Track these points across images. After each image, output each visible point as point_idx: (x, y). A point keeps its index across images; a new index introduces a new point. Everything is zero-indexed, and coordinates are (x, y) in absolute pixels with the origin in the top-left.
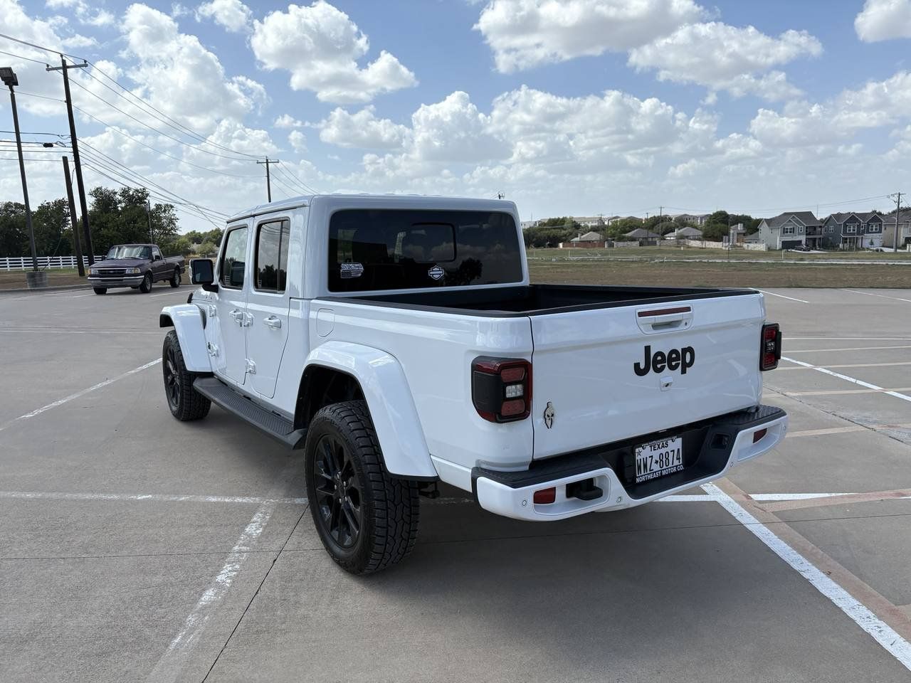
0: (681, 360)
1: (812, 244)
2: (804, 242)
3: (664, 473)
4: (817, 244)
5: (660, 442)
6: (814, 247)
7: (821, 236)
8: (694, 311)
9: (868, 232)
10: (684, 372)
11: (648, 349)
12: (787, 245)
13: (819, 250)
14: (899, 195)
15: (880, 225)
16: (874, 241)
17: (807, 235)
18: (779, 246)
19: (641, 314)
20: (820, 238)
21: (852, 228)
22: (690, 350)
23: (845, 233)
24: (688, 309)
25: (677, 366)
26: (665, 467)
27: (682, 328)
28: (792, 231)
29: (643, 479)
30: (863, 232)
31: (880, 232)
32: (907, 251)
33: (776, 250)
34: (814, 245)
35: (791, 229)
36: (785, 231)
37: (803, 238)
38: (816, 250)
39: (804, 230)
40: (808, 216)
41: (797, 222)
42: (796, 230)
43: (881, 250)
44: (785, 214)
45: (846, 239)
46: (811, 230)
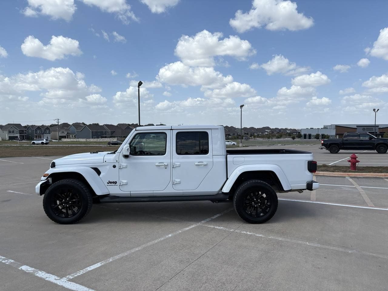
1: (22, 138)
2: (19, 137)
4: (24, 138)
6: (23, 139)
7: (26, 135)
9: (45, 134)
12: (11, 138)
13: (26, 140)
14: (58, 119)
15: (50, 131)
16: (49, 137)
17: (20, 134)
18: (7, 138)
20: (26, 136)
21: (38, 132)
23: (36, 133)
28: (13, 132)
30: (43, 134)
31: (50, 134)
32: (62, 141)
33: (6, 140)
34: (23, 138)
35: (12, 131)
36: (10, 132)
37: (18, 135)
38: (24, 140)
39: (18, 132)
40: (19, 125)
41: (15, 128)
42: (15, 131)
43: (52, 141)
44: (9, 124)
45: (37, 136)
46: (21, 132)
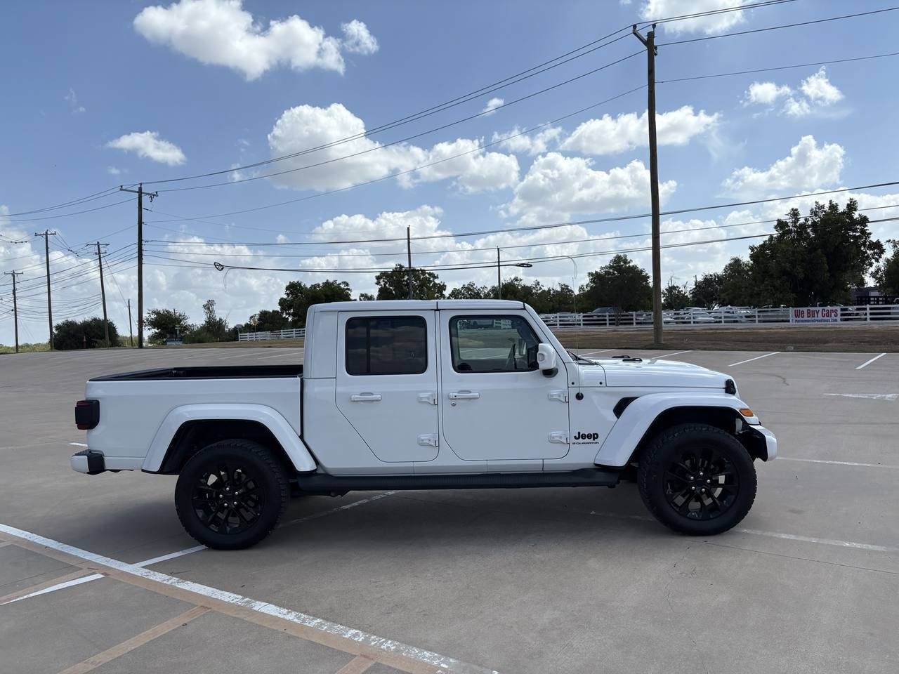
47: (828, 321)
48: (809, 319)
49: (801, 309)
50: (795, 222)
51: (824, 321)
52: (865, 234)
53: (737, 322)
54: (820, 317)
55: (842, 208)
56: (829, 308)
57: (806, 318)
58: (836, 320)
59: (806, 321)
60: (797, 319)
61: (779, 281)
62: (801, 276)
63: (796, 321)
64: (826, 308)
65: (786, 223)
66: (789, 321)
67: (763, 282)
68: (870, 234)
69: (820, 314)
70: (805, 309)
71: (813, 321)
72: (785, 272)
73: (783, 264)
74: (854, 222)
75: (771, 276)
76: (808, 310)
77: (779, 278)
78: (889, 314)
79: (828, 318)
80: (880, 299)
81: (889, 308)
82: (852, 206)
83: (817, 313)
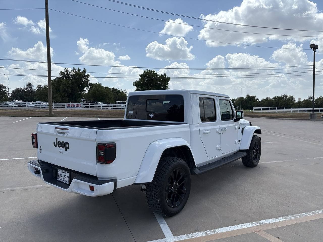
0: (65, 145)
3: (64, 182)
5: (64, 171)
8: (69, 130)
10: (66, 150)
11: (57, 139)
19: (56, 128)
22: (68, 143)
24: (68, 129)
25: (64, 147)
26: (65, 180)
27: (65, 135)
29: (58, 180)
47: (78, 108)
48: (72, 107)
49: (69, 104)
50: (67, 73)
51: (76, 108)
52: (88, 80)
53: (44, 107)
54: (75, 107)
55: (82, 71)
56: (78, 104)
57: (71, 107)
58: (80, 108)
59: (71, 108)
60: (68, 107)
61: (63, 93)
62: (70, 92)
63: (67, 108)
64: (77, 104)
65: (64, 73)
66: (65, 108)
67: (57, 93)
68: (89, 80)
69: (75, 105)
70: (70, 104)
71: (73, 108)
72: (65, 90)
73: (65, 88)
74: (85, 76)
75: (60, 91)
76: (71, 104)
77: (63, 92)
78: (94, 106)
79: (78, 107)
80: (87, 101)
81: (94, 105)
82: (85, 71)
83: (74, 105)
